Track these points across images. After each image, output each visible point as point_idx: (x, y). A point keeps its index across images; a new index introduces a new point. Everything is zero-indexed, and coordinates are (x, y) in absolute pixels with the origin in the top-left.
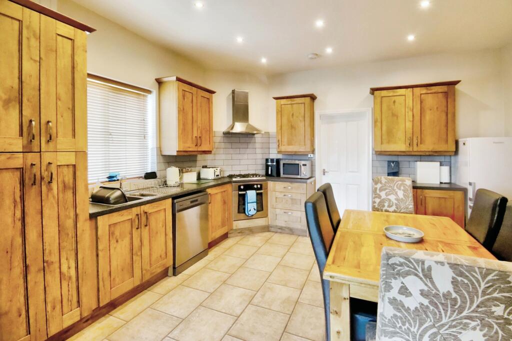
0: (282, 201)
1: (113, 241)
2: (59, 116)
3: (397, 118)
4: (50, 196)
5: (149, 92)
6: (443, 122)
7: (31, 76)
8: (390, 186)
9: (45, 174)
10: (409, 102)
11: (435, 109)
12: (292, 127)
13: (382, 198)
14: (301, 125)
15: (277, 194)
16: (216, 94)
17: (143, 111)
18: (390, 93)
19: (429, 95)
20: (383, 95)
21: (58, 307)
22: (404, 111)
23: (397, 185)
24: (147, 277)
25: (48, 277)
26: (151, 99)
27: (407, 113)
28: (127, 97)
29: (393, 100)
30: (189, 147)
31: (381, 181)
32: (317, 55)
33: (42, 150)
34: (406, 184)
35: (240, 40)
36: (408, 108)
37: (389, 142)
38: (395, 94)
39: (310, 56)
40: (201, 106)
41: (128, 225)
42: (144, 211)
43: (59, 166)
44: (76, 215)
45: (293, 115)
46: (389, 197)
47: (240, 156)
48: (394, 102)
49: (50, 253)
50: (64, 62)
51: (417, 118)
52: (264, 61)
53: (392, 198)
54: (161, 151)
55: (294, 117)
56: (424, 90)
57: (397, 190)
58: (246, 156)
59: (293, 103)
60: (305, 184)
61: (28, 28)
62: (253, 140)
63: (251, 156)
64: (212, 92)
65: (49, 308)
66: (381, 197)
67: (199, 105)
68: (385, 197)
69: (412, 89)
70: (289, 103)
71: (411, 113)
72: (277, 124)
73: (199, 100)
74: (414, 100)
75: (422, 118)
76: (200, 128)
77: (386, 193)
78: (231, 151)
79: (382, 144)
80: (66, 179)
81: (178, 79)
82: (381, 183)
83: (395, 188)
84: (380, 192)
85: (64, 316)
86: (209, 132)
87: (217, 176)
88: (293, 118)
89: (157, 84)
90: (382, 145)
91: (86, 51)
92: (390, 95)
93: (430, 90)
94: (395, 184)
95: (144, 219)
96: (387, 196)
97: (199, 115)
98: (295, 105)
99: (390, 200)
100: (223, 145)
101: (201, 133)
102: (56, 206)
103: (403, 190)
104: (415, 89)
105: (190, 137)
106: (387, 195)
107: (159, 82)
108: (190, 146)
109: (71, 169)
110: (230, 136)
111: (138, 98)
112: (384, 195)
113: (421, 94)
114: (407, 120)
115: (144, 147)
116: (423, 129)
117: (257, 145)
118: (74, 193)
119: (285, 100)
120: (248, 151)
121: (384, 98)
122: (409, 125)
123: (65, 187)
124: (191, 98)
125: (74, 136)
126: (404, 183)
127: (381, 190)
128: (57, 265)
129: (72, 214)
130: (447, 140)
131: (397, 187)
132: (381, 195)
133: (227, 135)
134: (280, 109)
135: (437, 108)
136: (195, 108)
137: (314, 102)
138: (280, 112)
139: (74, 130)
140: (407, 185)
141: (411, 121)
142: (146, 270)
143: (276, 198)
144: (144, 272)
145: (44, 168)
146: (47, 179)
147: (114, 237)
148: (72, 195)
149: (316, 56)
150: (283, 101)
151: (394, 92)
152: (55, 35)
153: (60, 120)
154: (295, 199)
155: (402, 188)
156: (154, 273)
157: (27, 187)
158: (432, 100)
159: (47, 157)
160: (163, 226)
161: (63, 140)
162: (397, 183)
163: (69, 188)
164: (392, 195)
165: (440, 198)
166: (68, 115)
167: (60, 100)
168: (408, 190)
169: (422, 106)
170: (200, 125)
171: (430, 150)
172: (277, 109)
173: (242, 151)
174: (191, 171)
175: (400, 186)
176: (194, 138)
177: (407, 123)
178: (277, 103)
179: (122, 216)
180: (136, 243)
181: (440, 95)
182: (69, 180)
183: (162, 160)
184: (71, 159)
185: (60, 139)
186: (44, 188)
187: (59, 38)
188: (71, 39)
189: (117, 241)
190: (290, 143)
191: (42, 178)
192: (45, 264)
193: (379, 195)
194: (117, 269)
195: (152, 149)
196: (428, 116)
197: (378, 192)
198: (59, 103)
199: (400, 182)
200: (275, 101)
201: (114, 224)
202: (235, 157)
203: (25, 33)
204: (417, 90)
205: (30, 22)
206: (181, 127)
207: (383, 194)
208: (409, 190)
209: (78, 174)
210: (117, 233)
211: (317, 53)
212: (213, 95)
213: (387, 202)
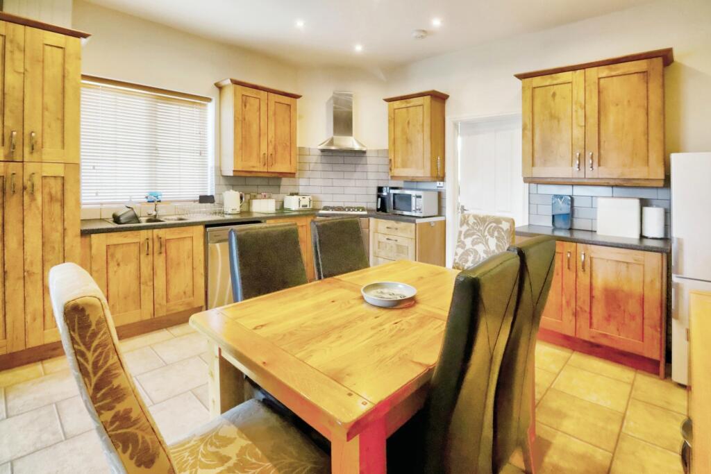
0: (386, 247)
1: (112, 264)
2: (46, 127)
3: (559, 121)
4: (33, 205)
5: (209, 100)
6: (641, 128)
7: (14, 88)
8: (479, 230)
9: (28, 184)
10: (579, 95)
11: (626, 103)
12: (408, 141)
13: (467, 248)
14: (419, 137)
15: (380, 236)
16: (301, 98)
17: (203, 121)
18: (547, 80)
19: (614, 78)
20: (534, 85)
21: (40, 320)
22: (569, 110)
23: (489, 229)
24: (161, 313)
25: (29, 287)
26: (211, 107)
27: (574, 113)
28: (181, 108)
29: (552, 93)
30: (253, 167)
31: (468, 221)
32: (424, 31)
33: (25, 160)
34: (501, 228)
35: (300, 24)
36: (576, 104)
37: (545, 163)
38: (555, 82)
39: (415, 34)
40: (275, 114)
41: (135, 249)
42: (158, 236)
43: (45, 177)
44: (64, 230)
45: (409, 123)
46: (475, 247)
47: (344, 183)
48: (554, 95)
49: (32, 263)
50: (53, 71)
51: (593, 121)
52: (359, 48)
53: (480, 248)
54: (221, 171)
55: (411, 125)
56: (604, 72)
57: (488, 237)
58: (352, 183)
59: (408, 105)
60: (414, 224)
61: (12, 41)
62: (363, 161)
63: (359, 183)
64: (296, 97)
65: (29, 318)
66: (465, 245)
67: (271, 113)
68: (471, 246)
69: (582, 71)
70: (403, 106)
71: (581, 113)
72: (389, 137)
73: (272, 107)
74: (587, 88)
75: (602, 118)
76: (273, 143)
77: (473, 240)
78: (332, 175)
79: (533, 165)
80: (53, 191)
81: (235, 82)
82: (468, 224)
83: (486, 233)
84: (465, 238)
85: (45, 331)
86: (289, 149)
87: (303, 206)
88: (408, 127)
89: (217, 90)
90: (534, 168)
91: (80, 59)
92: (547, 83)
93: (615, 70)
94: (487, 226)
95: (157, 245)
96: (473, 246)
97: (272, 126)
98: (411, 109)
99: (476, 252)
100: (320, 167)
101: (275, 148)
102: (40, 216)
103: (496, 237)
104: (589, 71)
105: (255, 154)
106: (474, 243)
107: (220, 88)
108: (255, 165)
109: (59, 181)
110: (330, 154)
111: (200, 109)
112: (470, 242)
113: (599, 79)
114: (574, 125)
115: (204, 166)
116: (603, 139)
117: (370, 168)
118: (63, 206)
119: (398, 102)
120: (356, 175)
121: (537, 90)
122: (578, 133)
123: (52, 198)
124: (257, 105)
125: (63, 147)
126: (500, 226)
127: (466, 236)
128: (40, 277)
129: (60, 228)
130: (648, 160)
131: (489, 232)
132: (466, 243)
133: (326, 154)
134: (393, 116)
135: (629, 101)
136: (263, 117)
137: (444, 103)
138: (393, 120)
139: (63, 142)
140: (503, 230)
141: (581, 126)
142: (160, 304)
143: (379, 242)
144: (156, 306)
145: (26, 178)
146: (29, 189)
147: (115, 260)
148: (59, 207)
149: (422, 34)
150: (397, 104)
151: (552, 78)
152: (42, 46)
153: (47, 130)
154: (401, 246)
155: (496, 234)
156: (172, 310)
157: (7, 195)
158: (621, 87)
159: (30, 168)
160: (189, 257)
161: (51, 151)
162: (491, 225)
163: (57, 200)
164: (481, 245)
165: (617, 261)
166: (56, 126)
167: (47, 110)
168: (503, 238)
169: (602, 99)
170: (273, 140)
171: (615, 177)
172: (389, 116)
173: (347, 175)
174: (270, 198)
175: (493, 231)
176: (262, 156)
177: (575, 131)
178: (389, 106)
179: (125, 237)
180: (146, 271)
181: (635, 78)
182: (56, 192)
183: (222, 181)
184: (59, 170)
185: (47, 149)
186: (26, 198)
187: (48, 48)
188: (62, 48)
189: (118, 265)
190: (404, 166)
191: (24, 188)
192: (25, 274)
193: (463, 243)
194: (118, 295)
195: (212, 168)
196: (612, 117)
197: (462, 237)
198: (46, 113)
199: (494, 225)
200: (387, 103)
201: (115, 245)
202: (336, 182)
203: (8, 46)
204: (593, 73)
205: (14, 36)
206: (240, 141)
207: (468, 241)
208: (505, 238)
209: (67, 187)
210: (119, 255)
211: (425, 29)
212: (298, 100)
213: (472, 256)
